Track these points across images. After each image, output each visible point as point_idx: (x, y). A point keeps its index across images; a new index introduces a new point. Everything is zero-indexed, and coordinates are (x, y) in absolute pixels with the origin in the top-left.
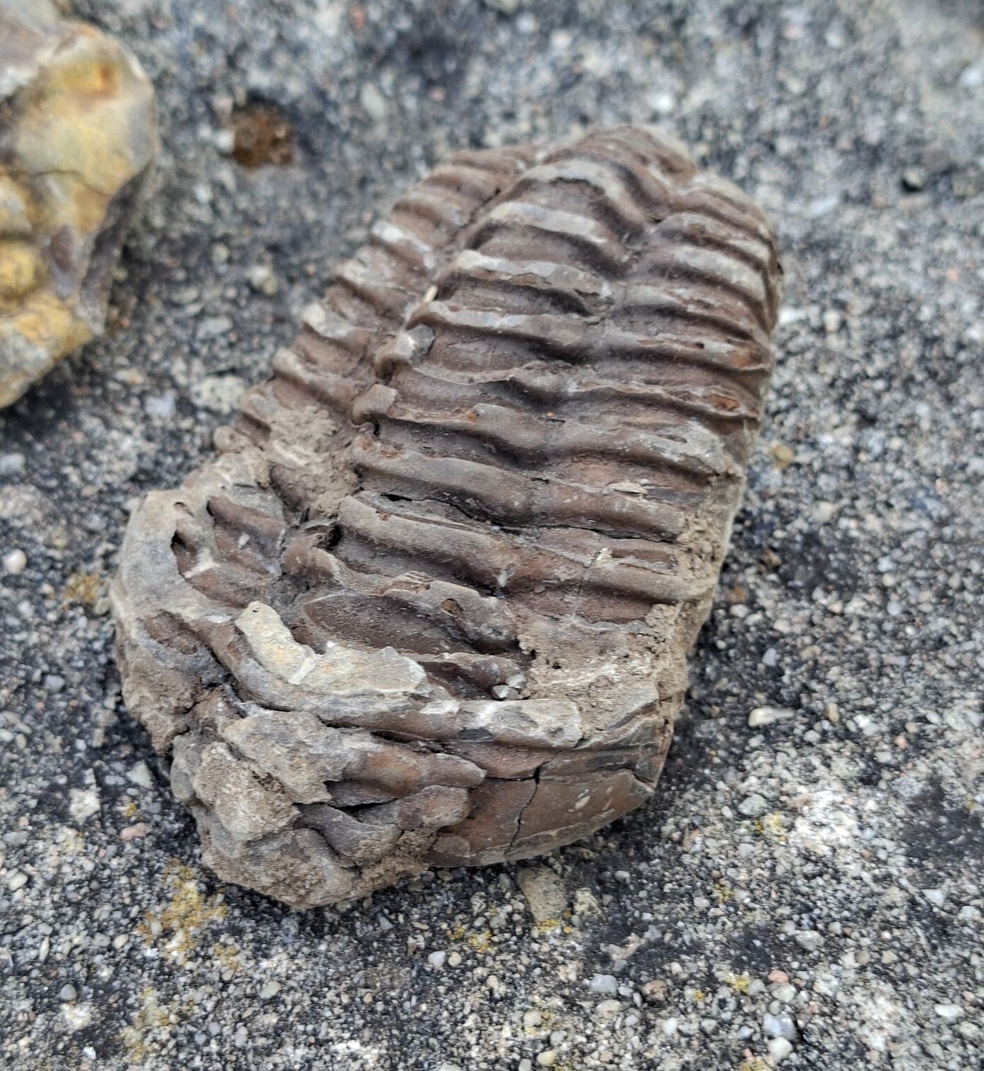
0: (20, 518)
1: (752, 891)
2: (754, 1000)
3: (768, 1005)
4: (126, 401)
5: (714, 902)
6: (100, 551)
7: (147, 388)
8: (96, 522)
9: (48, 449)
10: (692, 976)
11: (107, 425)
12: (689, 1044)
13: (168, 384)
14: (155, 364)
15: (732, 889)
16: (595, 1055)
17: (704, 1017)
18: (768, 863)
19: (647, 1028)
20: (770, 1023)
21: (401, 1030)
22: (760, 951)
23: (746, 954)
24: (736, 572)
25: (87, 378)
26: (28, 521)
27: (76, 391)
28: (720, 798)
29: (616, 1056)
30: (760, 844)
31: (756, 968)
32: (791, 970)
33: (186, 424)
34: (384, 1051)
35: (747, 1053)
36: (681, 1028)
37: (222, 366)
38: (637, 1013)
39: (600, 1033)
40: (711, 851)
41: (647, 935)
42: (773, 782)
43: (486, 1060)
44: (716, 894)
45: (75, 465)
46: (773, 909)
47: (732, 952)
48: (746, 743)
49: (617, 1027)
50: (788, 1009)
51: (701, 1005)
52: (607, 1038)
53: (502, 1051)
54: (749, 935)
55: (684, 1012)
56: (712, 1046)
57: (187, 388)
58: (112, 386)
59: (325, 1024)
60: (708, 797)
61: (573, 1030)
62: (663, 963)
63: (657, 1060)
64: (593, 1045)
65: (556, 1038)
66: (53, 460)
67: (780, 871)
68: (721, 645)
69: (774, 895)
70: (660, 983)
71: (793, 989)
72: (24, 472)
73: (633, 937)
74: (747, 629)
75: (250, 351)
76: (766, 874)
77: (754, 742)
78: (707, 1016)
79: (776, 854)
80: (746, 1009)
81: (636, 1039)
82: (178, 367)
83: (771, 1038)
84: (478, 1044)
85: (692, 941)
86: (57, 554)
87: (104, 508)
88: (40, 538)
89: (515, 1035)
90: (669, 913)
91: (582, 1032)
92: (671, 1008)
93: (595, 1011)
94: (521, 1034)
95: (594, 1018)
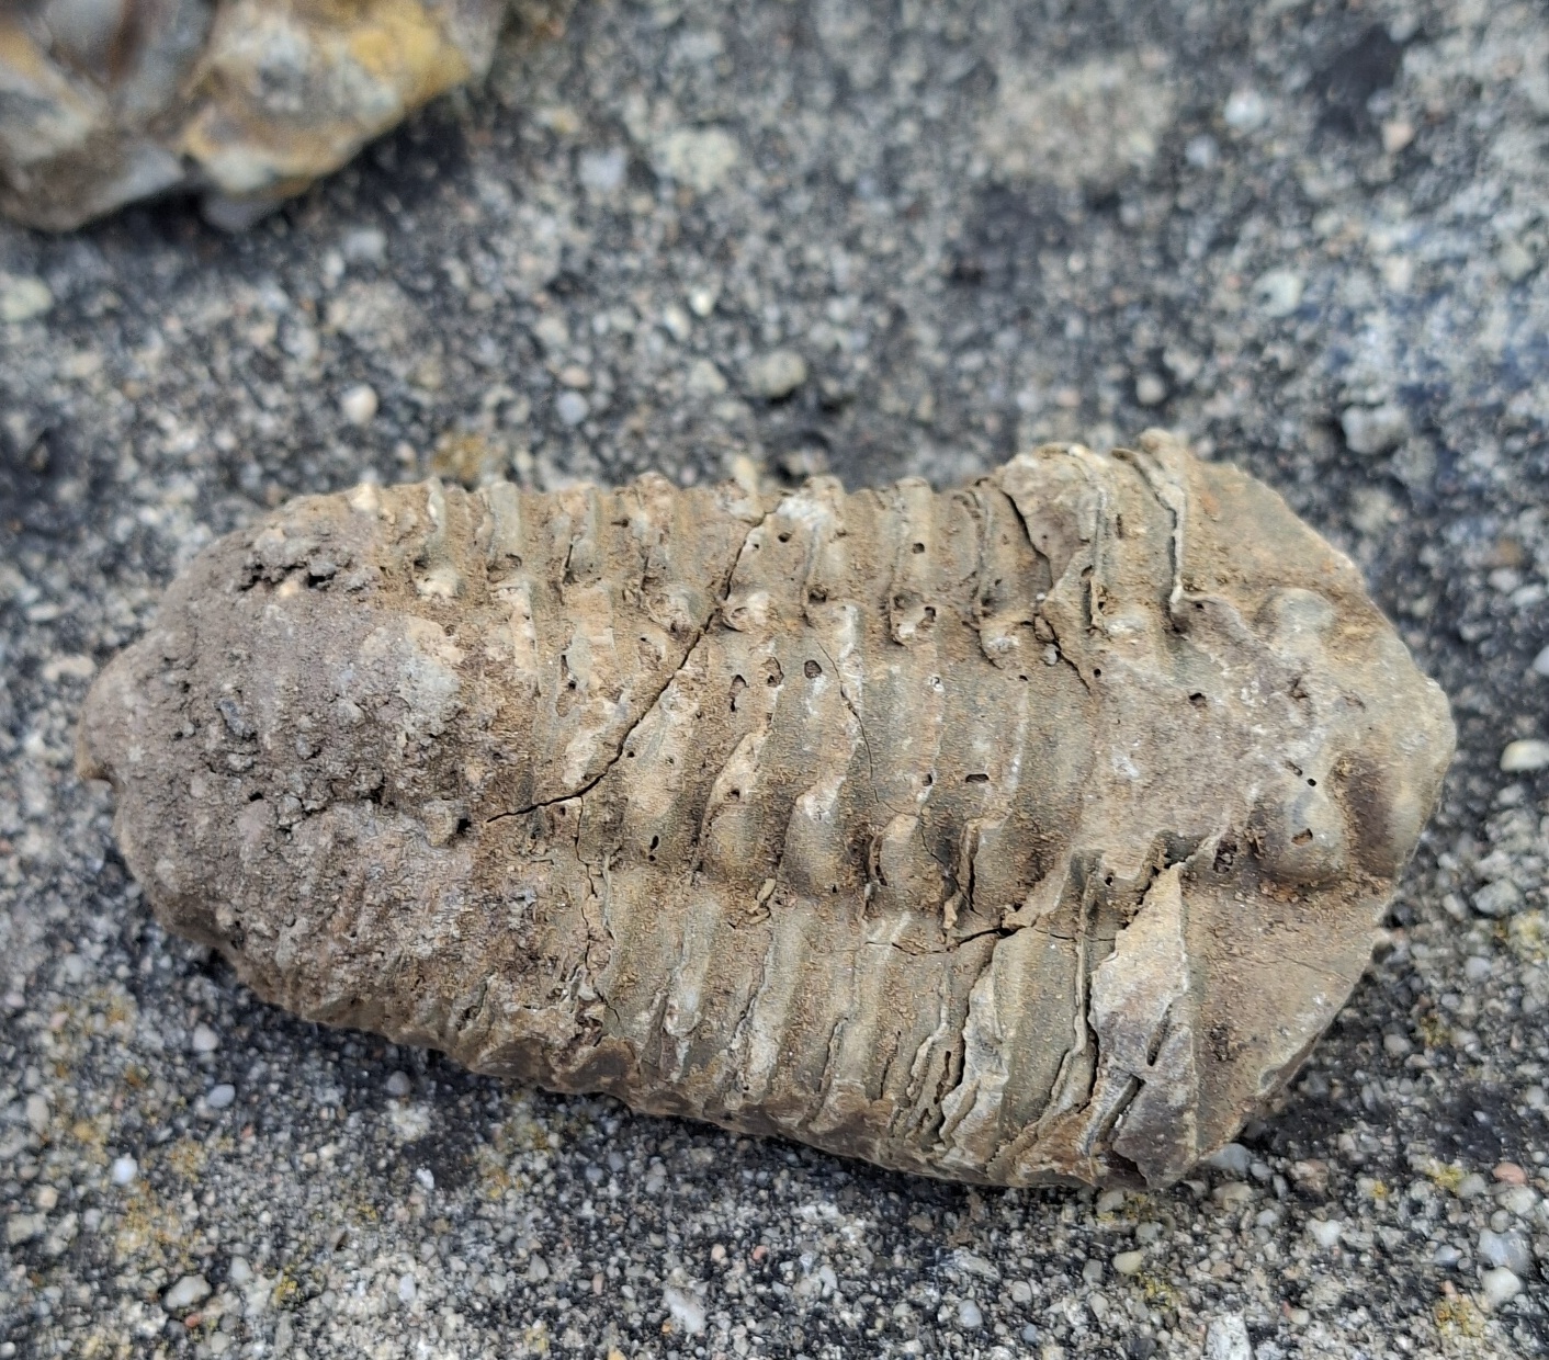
0: (372, 334)
1: (1481, 1033)
2: (1467, 1206)
3: (1489, 1215)
4: (549, 157)
5: (1418, 1046)
6: (491, 399)
7: (583, 142)
8: (488, 352)
9: (422, 228)
10: (1371, 1159)
11: (517, 194)
12: (1357, 1264)
13: (615, 138)
14: (597, 104)
15: (1448, 1029)
16: (1205, 1265)
17: (1383, 1224)
18: (1511, 993)
19: (1291, 1231)
20: (1490, 1245)
21: (902, 1194)
22: (1485, 1130)
23: (1460, 1133)
24: (1505, 517)
25: (490, 119)
26: (384, 342)
27: (473, 137)
28: (1443, 881)
29: (1238, 1270)
30: (1501, 960)
31: (1476, 1156)
32: (1531, 1164)
33: (641, 203)
34: (873, 1224)
35: (1449, 1287)
36: (1345, 1237)
37: (703, 115)
38: (1278, 1206)
39: (1215, 1232)
40: (1421, 965)
41: (1303, 1087)
42: (1532, 863)
43: (1033, 1256)
44: (1424, 1033)
45: (463, 256)
46: (1514, 1065)
47: (1438, 1127)
48: (1493, 796)
49: (1243, 1225)
50: (1521, 1225)
51: (1380, 1205)
52: (1228, 1243)
53: (1059, 1244)
54: (1469, 1102)
55: (1353, 1214)
56: (1393, 1270)
57: (649, 145)
58: (530, 134)
59: (784, 1174)
60: (1423, 878)
61: (1173, 1222)
62: (1325, 1133)
63: (1302, 1284)
64: (1203, 1249)
65: (1147, 1232)
66: (429, 247)
67: (1530, 1005)
68: (1469, 632)
69: (1515, 1044)
70: (1320, 1165)
71: (1531, 1195)
72: (382, 263)
74: (1514, 612)
75: (749, 90)
76: (1506, 1008)
77: (1510, 795)
78: (1390, 1223)
79: (1526, 979)
80: (1452, 1219)
81: (1271, 1248)
82: (634, 108)
83: (1489, 1267)
84: (1021, 1229)
85: (1376, 1103)
86: (424, 398)
87: (502, 330)
88: (400, 369)
89: (1080, 1219)
90: (1342, 1056)
91: (1186, 1227)
92: (1332, 1205)
93: (1209, 1197)
94: (1089, 1220)
95: (1206, 1207)
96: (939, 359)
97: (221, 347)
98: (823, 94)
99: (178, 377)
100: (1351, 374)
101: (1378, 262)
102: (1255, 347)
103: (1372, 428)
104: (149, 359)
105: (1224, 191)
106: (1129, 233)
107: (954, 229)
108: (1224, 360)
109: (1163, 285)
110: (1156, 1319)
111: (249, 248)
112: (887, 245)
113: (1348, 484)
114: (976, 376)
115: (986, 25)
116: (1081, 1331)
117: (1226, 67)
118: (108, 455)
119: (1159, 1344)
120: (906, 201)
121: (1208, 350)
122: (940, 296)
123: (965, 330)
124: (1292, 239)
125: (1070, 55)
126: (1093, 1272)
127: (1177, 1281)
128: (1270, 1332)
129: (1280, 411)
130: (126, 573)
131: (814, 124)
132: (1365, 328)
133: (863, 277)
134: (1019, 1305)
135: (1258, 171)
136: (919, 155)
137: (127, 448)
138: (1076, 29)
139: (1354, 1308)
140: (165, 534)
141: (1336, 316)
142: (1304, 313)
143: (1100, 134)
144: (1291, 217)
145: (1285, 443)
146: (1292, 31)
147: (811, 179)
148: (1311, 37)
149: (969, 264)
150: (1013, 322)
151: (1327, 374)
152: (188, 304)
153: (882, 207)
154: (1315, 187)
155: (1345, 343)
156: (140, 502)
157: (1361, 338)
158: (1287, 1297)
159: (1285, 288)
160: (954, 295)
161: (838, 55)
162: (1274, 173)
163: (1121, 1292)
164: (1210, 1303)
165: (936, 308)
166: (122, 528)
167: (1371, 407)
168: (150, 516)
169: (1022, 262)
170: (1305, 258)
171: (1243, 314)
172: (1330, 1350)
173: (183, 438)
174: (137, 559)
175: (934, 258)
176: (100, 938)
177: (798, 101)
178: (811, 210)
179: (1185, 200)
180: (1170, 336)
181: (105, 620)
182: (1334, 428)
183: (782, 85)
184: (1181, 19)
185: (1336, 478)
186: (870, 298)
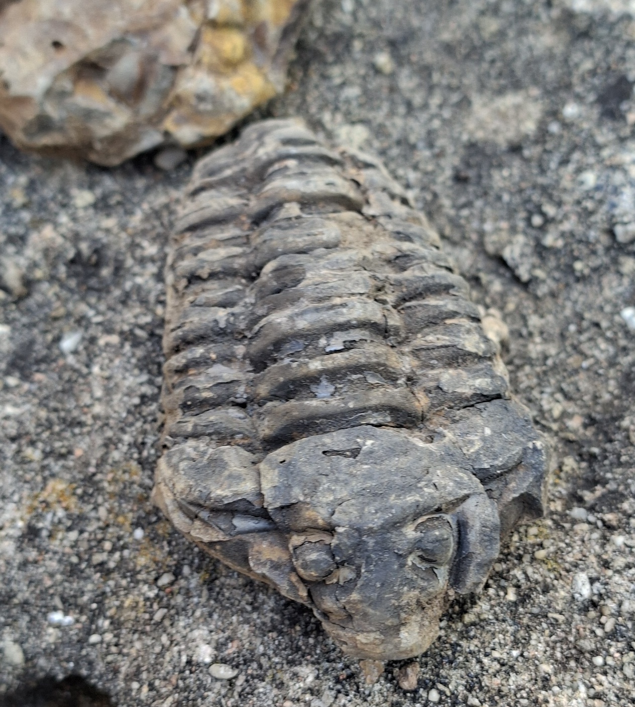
12: (631, 552)
13: (319, 129)
14: (312, 116)
16: (571, 555)
19: (605, 540)
29: (585, 556)
36: (626, 542)
37: (354, 119)
38: (599, 532)
39: (575, 542)
41: (608, 486)
49: (586, 539)
52: (580, 546)
55: (629, 533)
57: (333, 130)
61: (557, 539)
62: (617, 503)
63: (610, 560)
64: (570, 549)
65: (546, 543)
70: (615, 515)
73: (598, 487)
75: (372, 109)
81: (597, 548)
82: (327, 117)
89: (521, 540)
90: (622, 474)
91: (563, 541)
92: (620, 530)
93: (572, 529)
94: (524, 539)
95: (571, 533)
96: (452, 212)
97: (165, 214)
98: (402, 110)
99: (148, 226)
100: (617, 211)
101: (627, 167)
102: (578, 202)
103: (626, 233)
104: (136, 220)
105: (564, 143)
106: (527, 161)
107: (456, 161)
108: (567, 208)
109: (541, 180)
110: (552, 576)
111: (174, 176)
112: (430, 168)
113: (617, 256)
114: (467, 219)
115: (466, 81)
116: (523, 581)
117: (563, 94)
118: (121, 257)
119: (554, 585)
120: (436, 150)
121: (559, 204)
122: (451, 187)
123: (462, 200)
124: (591, 160)
125: (500, 92)
126: (527, 558)
127: (560, 561)
128: (598, 579)
129: (589, 227)
130: (130, 303)
131: (399, 122)
132: (622, 193)
133: (421, 181)
134: (497, 573)
135: (577, 135)
136: (441, 133)
137: (129, 255)
138: (503, 82)
139: (630, 568)
140: (145, 287)
141: (610, 189)
142: (598, 188)
143: (514, 123)
144: (591, 151)
145: (592, 239)
146: (589, 79)
147: (399, 143)
148: (596, 81)
149: (463, 174)
150: (481, 197)
151: (607, 212)
152: (151, 197)
153: (427, 153)
154: (600, 139)
155: (614, 199)
156: (135, 275)
157: (620, 197)
158: (604, 565)
159: (590, 178)
160: (458, 187)
161: (408, 95)
162: (583, 135)
163: (538, 566)
164: (573, 569)
165: (450, 192)
166: (128, 285)
167: (625, 224)
168: (139, 280)
169: (484, 173)
170: (597, 167)
171: (573, 191)
172: (621, 585)
173: (151, 249)
174: (134, 297)
175: (449, 173)
176: (126, 443)
177: (392, 113)
178: (399, 155)
179: (549, 146)
180: (544, 200)
181: (123, 321)
182: (611, 233)
183: (385, 108)
184: (544, 77)
185: (613, 253)
186: (424, 188)
